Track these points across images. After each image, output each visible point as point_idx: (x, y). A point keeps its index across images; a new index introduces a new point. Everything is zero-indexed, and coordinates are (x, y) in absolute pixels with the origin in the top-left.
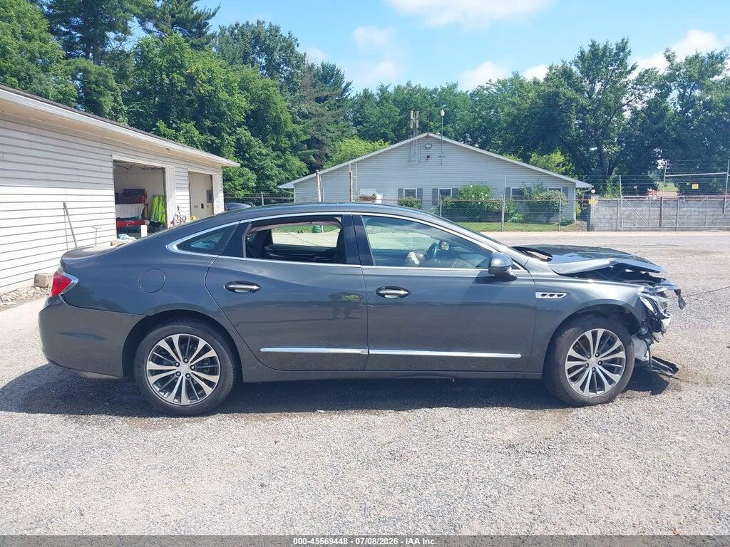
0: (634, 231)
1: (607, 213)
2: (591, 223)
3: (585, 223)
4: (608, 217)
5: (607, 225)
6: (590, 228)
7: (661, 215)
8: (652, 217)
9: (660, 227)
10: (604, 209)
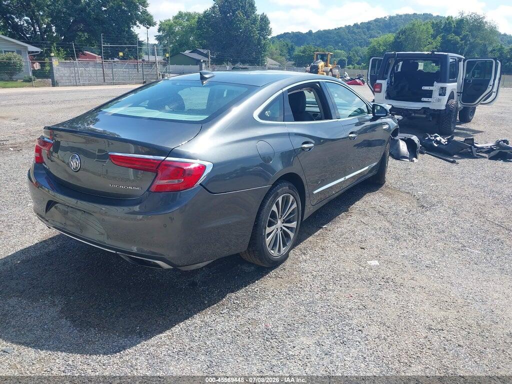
0: (86, 85)
1: (66, 72)
2: (55, 79)
3: (50, 80)
4: (67, 75)
5: (67, 81)
6: (54, 84)
7: (104, 74)
8: (99, 75)
9: (104, 82)
10: (63, 69)
